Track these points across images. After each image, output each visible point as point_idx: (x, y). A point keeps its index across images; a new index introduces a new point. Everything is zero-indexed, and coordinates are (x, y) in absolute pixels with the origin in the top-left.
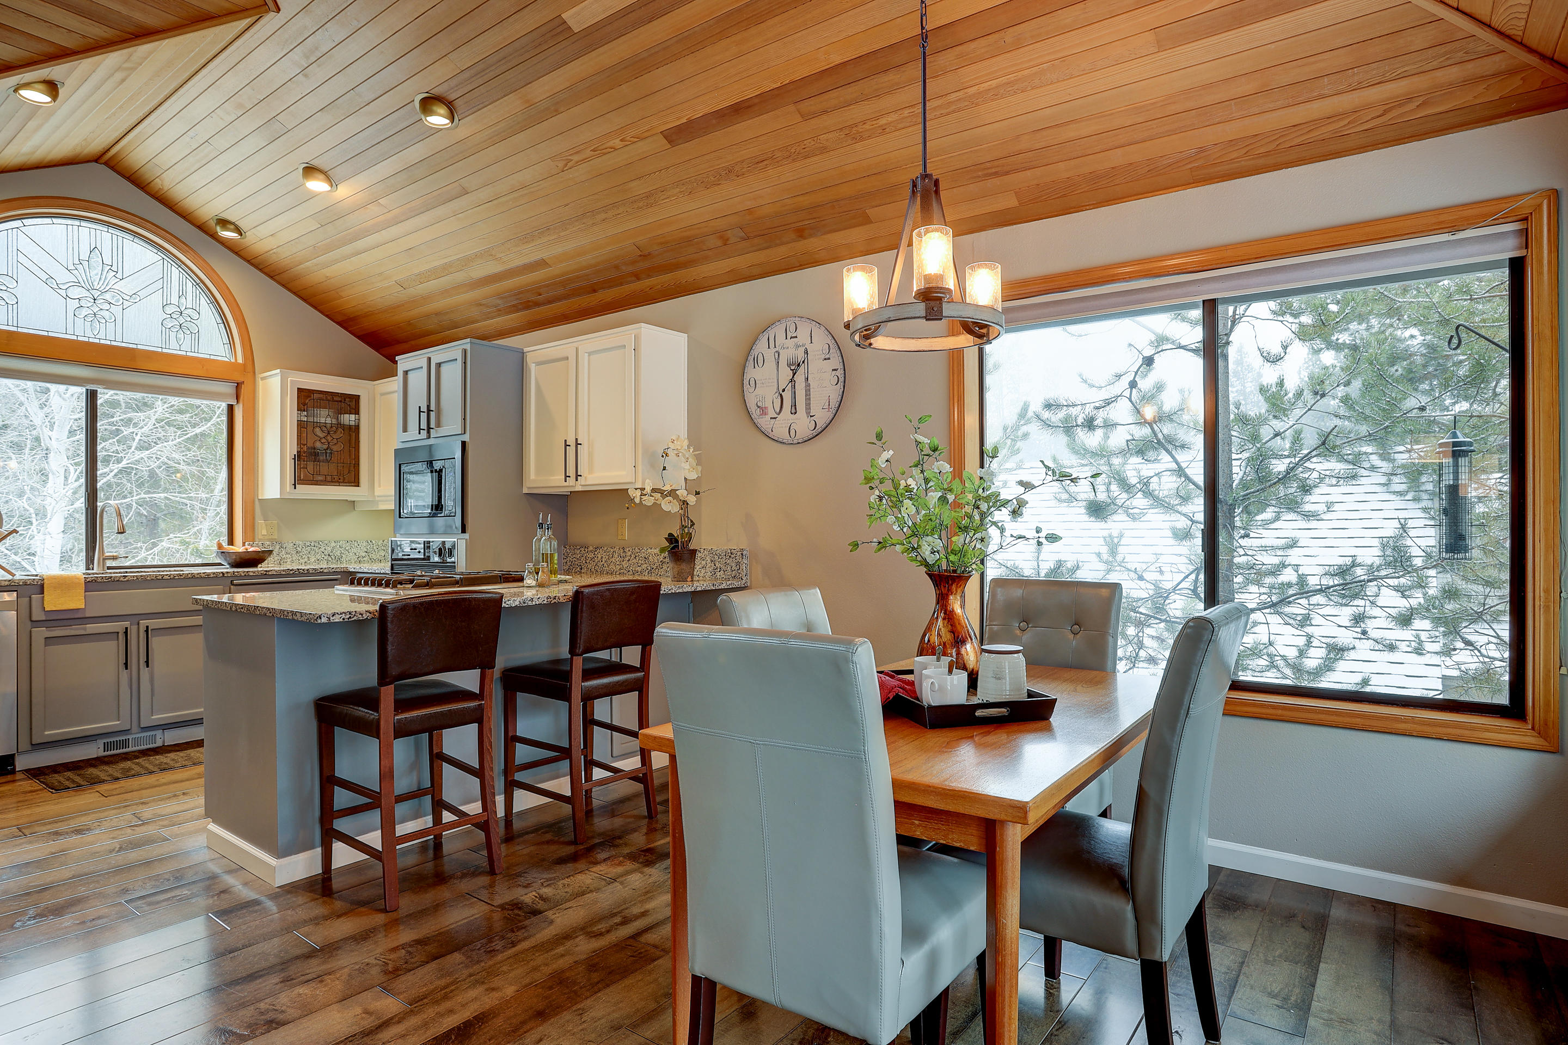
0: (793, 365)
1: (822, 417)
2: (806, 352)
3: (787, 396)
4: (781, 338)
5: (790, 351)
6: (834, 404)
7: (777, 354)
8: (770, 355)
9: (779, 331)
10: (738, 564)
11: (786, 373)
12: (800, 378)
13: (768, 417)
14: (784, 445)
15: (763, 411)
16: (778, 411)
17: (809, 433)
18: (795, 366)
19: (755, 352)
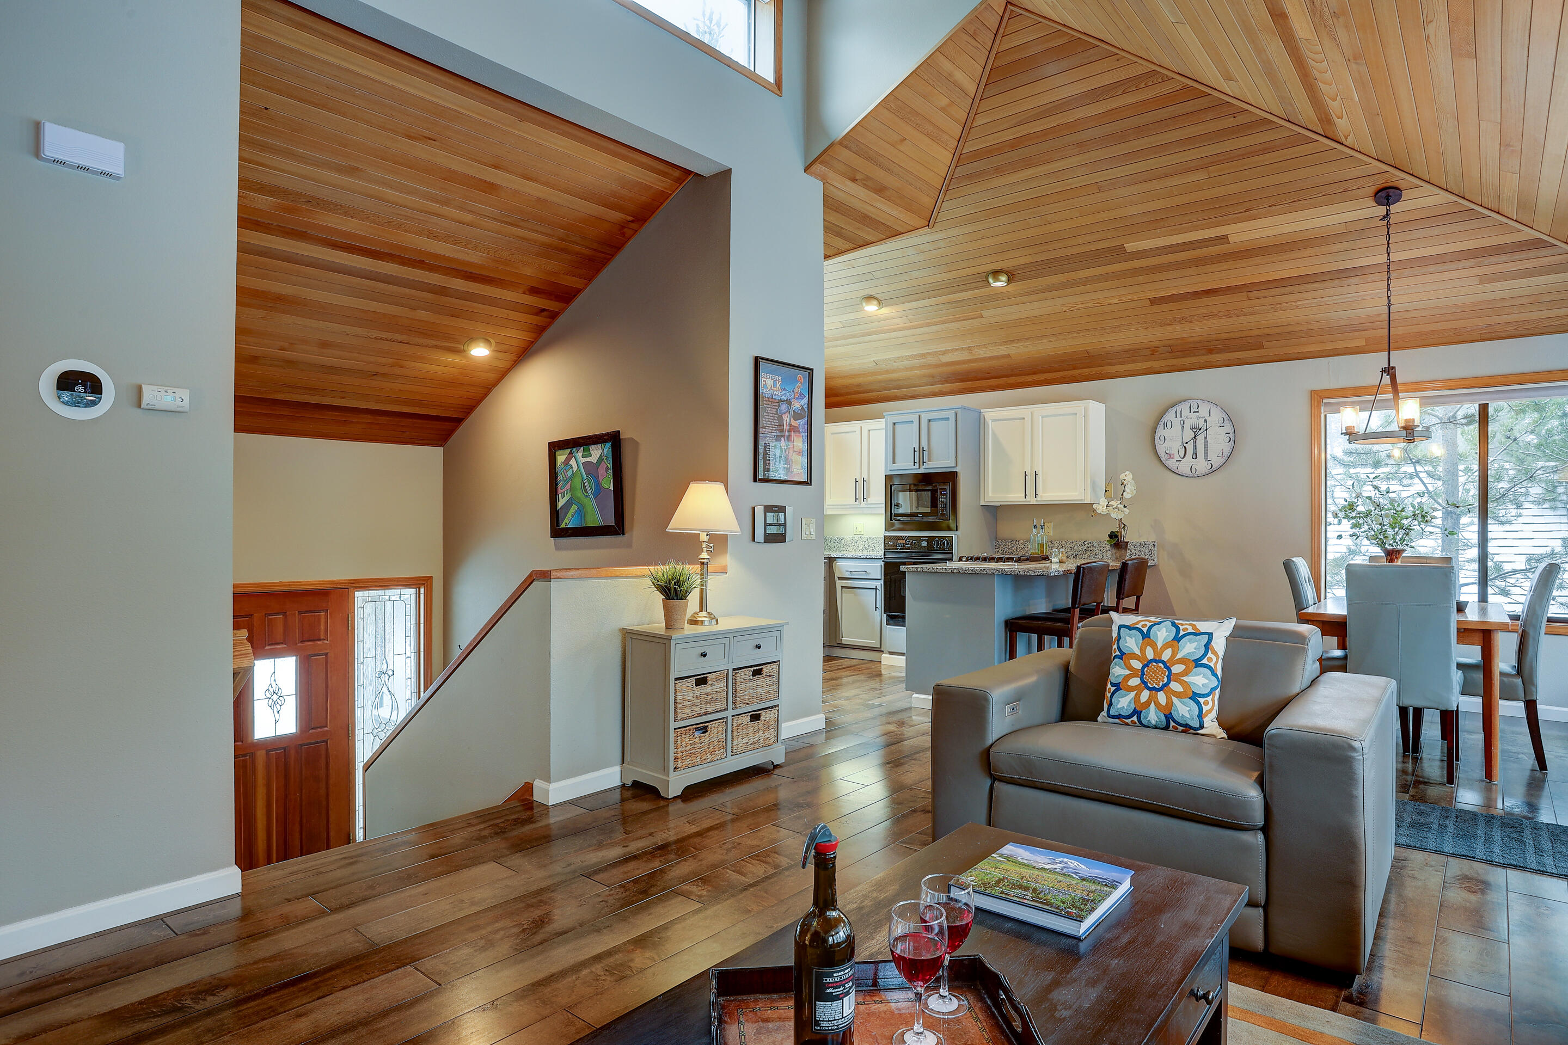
0: (1195, 429)
1: (1217, 462)
2: (1206, 421)
3: (1190, 447)
4: (1186, 412)
5: (1192, 420)
6: (1226, 453)
7: (1182, 422)
8: (1177, 422)
9: (1184, 407)
10: (1151, 551)
11: (1189, 434)
12: (1200, 439)
13: (1174, 460)
14: (1186, 478)
15: (1171, 456)
16: (1182, 457)
17: (1207, 471)
18: (1196, 430)
19: (1165, 419)
